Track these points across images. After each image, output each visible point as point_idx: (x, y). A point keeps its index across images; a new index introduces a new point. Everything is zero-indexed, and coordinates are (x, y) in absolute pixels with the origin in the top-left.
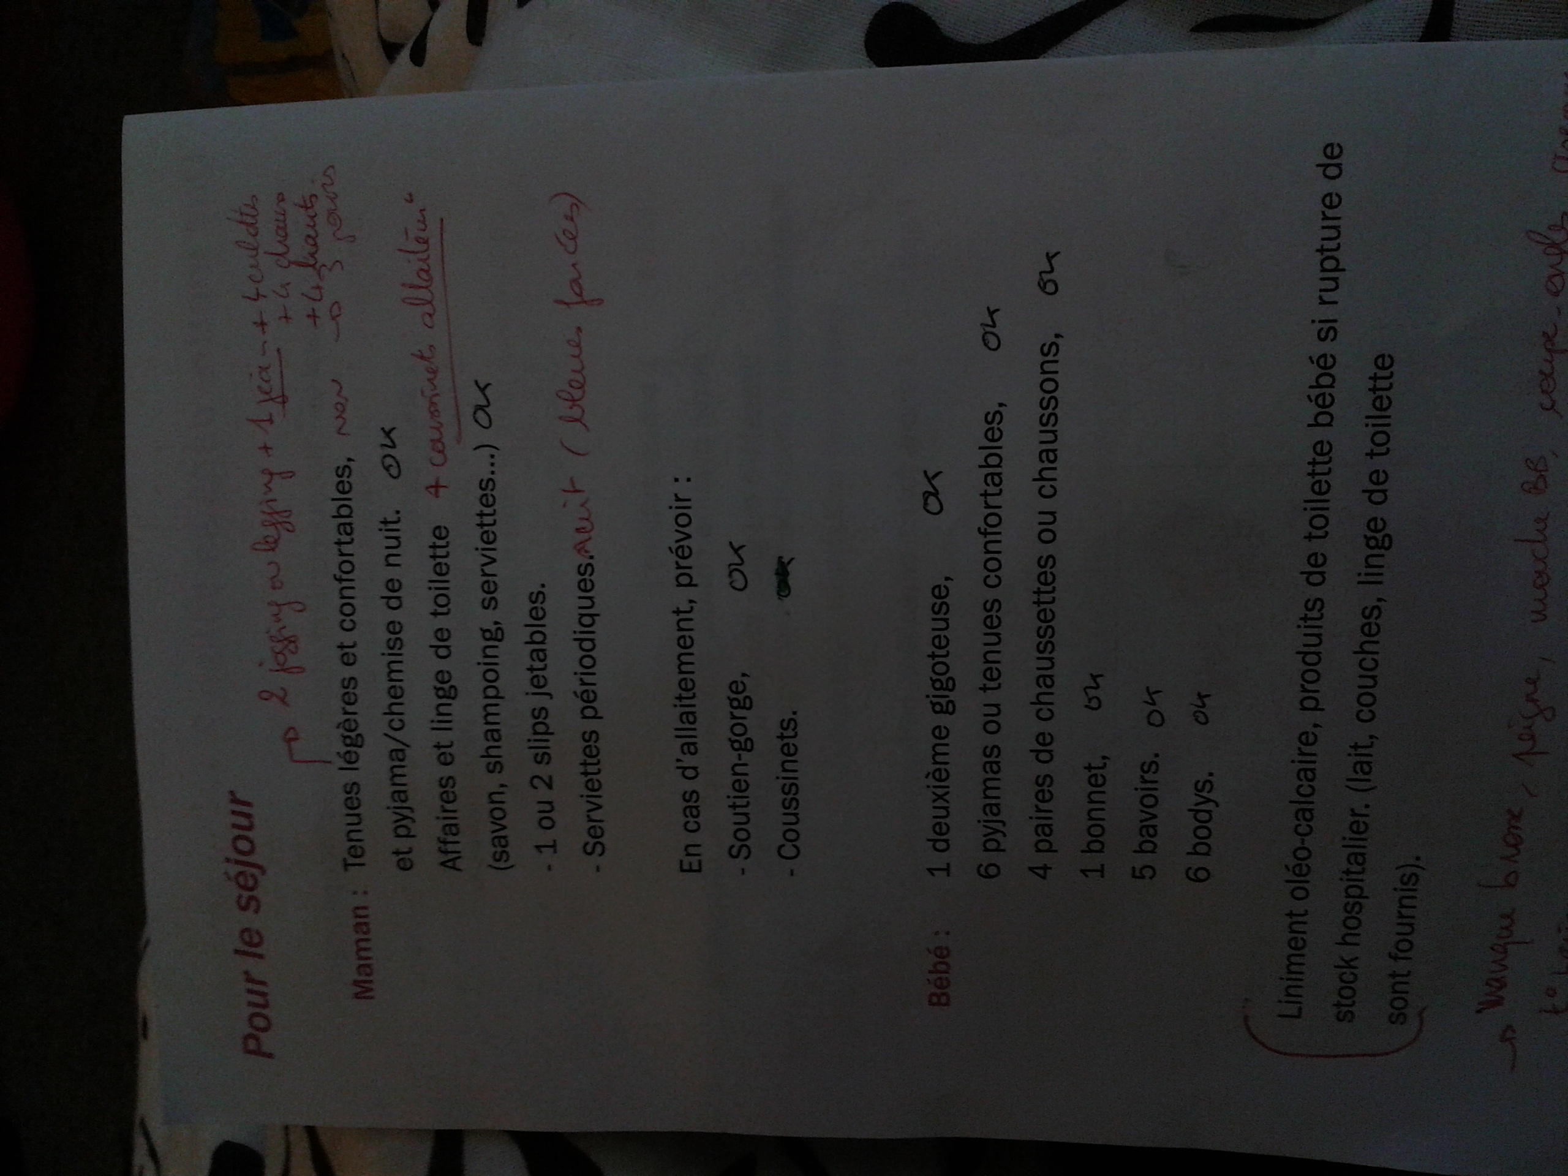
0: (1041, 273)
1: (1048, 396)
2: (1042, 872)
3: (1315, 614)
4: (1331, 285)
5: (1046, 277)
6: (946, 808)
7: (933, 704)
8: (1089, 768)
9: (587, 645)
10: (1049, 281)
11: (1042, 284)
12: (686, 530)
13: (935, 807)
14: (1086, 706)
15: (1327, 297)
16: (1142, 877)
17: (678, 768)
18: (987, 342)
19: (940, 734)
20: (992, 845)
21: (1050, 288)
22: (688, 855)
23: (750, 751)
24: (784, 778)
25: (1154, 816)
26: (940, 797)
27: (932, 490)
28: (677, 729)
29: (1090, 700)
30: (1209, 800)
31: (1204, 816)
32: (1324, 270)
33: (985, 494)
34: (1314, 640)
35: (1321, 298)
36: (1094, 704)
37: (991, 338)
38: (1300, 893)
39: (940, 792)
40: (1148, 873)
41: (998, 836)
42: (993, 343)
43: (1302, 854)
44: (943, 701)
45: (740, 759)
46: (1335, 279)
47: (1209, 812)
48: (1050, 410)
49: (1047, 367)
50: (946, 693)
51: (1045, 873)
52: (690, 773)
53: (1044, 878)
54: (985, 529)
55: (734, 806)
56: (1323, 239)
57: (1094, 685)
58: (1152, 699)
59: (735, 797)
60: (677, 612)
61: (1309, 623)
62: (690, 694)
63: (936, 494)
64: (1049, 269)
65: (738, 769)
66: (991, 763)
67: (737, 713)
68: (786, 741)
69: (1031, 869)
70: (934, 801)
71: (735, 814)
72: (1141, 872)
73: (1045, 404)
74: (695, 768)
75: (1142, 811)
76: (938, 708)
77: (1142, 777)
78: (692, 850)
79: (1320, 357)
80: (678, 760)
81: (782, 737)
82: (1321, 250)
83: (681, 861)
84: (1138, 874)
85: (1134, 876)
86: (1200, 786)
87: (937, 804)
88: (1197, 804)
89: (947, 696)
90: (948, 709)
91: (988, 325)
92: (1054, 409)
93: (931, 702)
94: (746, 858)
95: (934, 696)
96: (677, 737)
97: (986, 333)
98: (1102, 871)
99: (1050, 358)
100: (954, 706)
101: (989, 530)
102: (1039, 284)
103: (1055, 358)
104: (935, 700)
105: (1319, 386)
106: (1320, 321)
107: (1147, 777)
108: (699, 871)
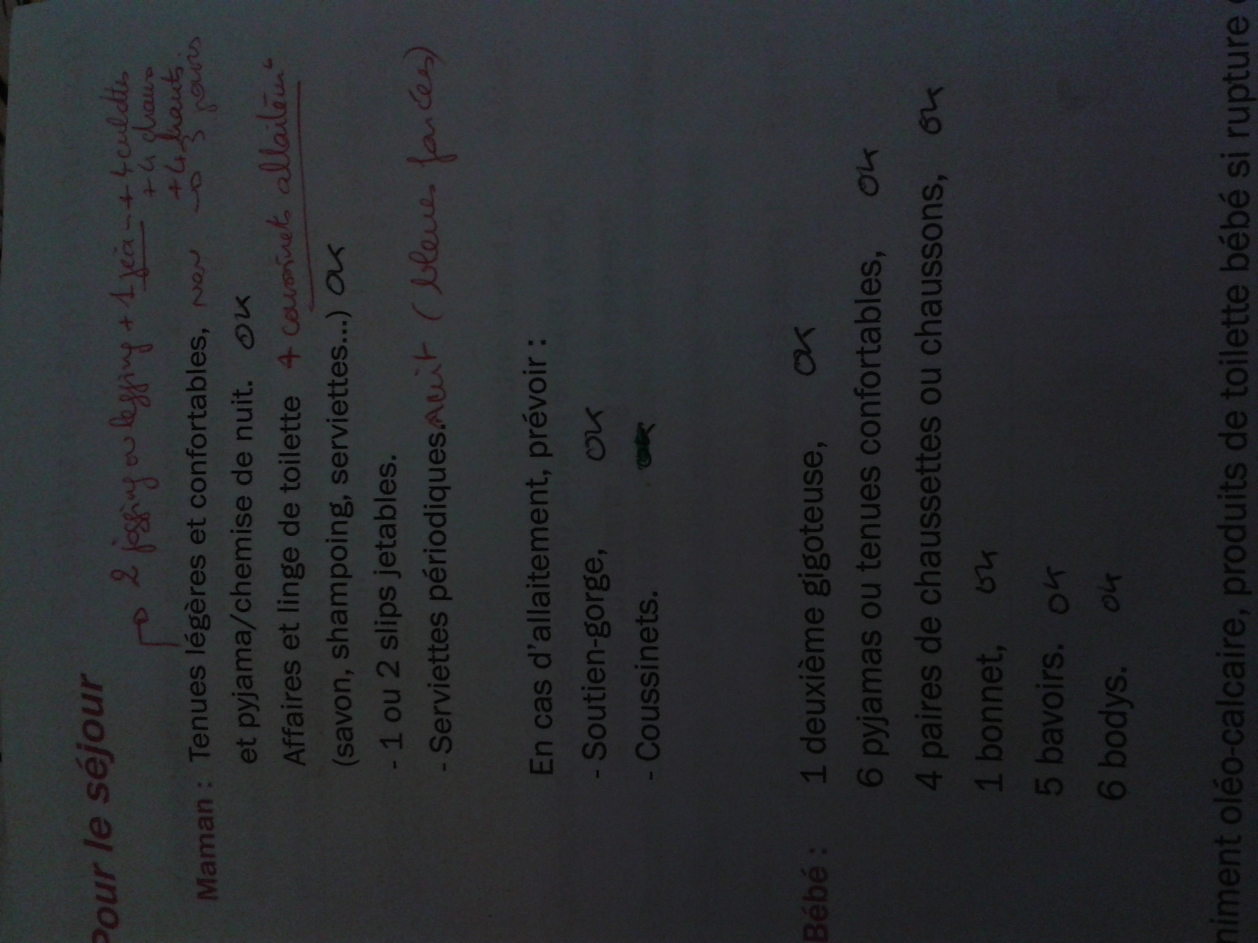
0: (923, 110)
1: (931, 243)
2: (931, 780)
3: (1236, 482)
4: (1241, 115)
5: (928, 115)
6: (821, 702)
7: (806, 584)
8: (983, 659)
9: (438, 520)
10: (933, 119)
11: (923, 123)
12: (541, 396)
13: (809, 701)
14: (978, 588)
15: (1237, 128)
16: (1048, 792)
17: (530, 655)
18: (863, 187)
19: (814, 617)
20: (873, 747)
21: (933, 126)
22: (539, 753)
23: (606, 636)
24: (643, 667)
25: (1060, 719)
26: (815, 689)
27: (804, 349)
28: (529, 612)
29: (982, 581)
30: (1122, 701)
31: (1116, 720)
32: (1232, 100)
33: (862, 352)
34: (1238, 512)
35: (1230, 129)
36: (987, 585)
37: (867, 181)
38: (1231, 815)
39: (815, 683)
40: (1054, 787)
41: (880, 736)
42: (870, 188)
43: (1232, 766)
44: (817, 581)
45: (596, 645)
46: (1245, 110)
47: (1123, 714)
48: (933, 259)
49: (930, 212)
50: (821, 571)
51: (935, 782)
52: (542, 661)
53: (933, 788)
54: (862, 390)
55: (588, 699)
56: (1230, 67)
57: (986, 563)
58: (1054, 582)
59: (589, 688)
60: (531, 484)
61: (1232, 492)
62: (544, 573)
63: (808, 352)
64: (931, 106)
65: (593, 657)
66: (871, 651)
67: (595, 594)
68: (645, 625)
69: (919, 777)
70: (808, 694)
71: (590, 708)
72: (1046, 786)
73: (928, 252)
74: (547, 656)
75: (1045, 712)
76: (811, 588)
77: (1044, 672)
78: (543, 748)
79: (1231, 195)
80: (530, 647)
81: (641, 621)
82: (1228, 79)
83: (531, 761)
84: (1042, 788)
85: (1037, 791)
86: (1111, 684)
87: (810, 697)
88: (1108, 705)
89: (821, 575)
90: (823, 590)
91: (864, 169)
92: (937, 257)
93: (804, 582)
94: (601, 758)
95: (807, 575)
96: (529, 620)
97: (863, 177)
98: (999, 782)
99: (933, 201)
100: (829, 586)
101: (867, 390)
102: (920, 123)
103: (940, 202)
104: (808, 579)
105: (1232, 226)
106: (1231, 155)
107: (1052, 672)
108: (551, 772)
